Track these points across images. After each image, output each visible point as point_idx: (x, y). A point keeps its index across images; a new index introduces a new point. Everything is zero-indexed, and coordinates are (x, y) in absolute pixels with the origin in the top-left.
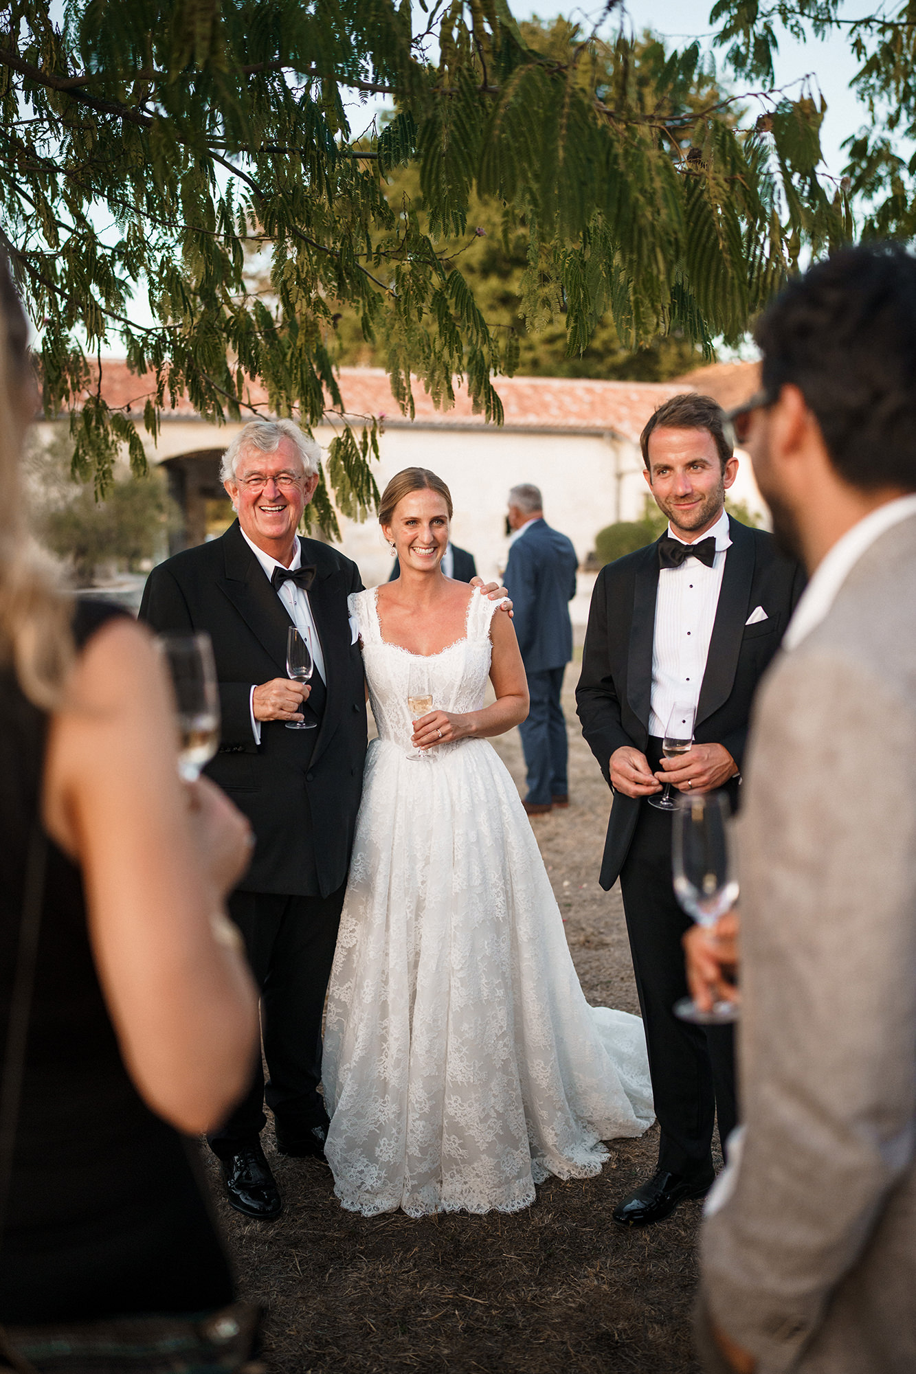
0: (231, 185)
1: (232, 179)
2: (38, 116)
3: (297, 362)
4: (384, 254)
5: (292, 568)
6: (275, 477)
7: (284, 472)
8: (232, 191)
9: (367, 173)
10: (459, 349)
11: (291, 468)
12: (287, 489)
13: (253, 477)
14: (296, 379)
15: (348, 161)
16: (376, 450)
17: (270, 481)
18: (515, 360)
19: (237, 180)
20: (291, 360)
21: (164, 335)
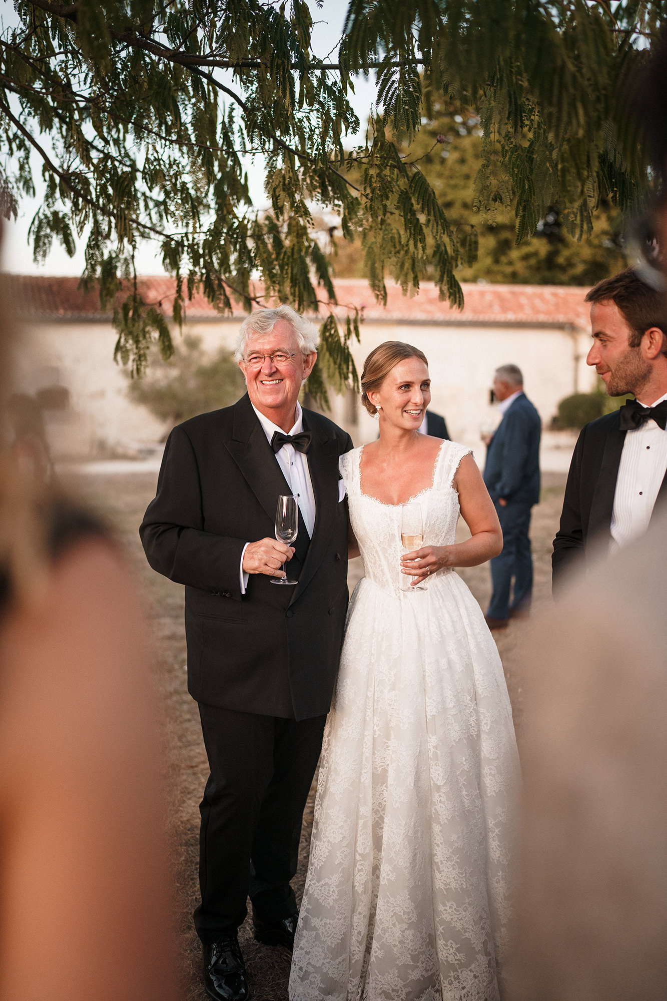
0: (232, 109)
1: (233, 104)
2: (62, 50)
3: (288, 260)
4: (355, 160)
5: (291, 433)
6: (272, 355)
7: (279, 351)
8: (233, 114)
9: (335, 83)
10: (423, 240)
11: (285, 346)
12: (282, 365)
13: (254, 356)
14: (287, 273)
15: (318, 72)
16: (357, 335)
17: (267, 359)
18: (474, 253)
19: (236, 106)
20: (284, 258)
21: (182, 240)
